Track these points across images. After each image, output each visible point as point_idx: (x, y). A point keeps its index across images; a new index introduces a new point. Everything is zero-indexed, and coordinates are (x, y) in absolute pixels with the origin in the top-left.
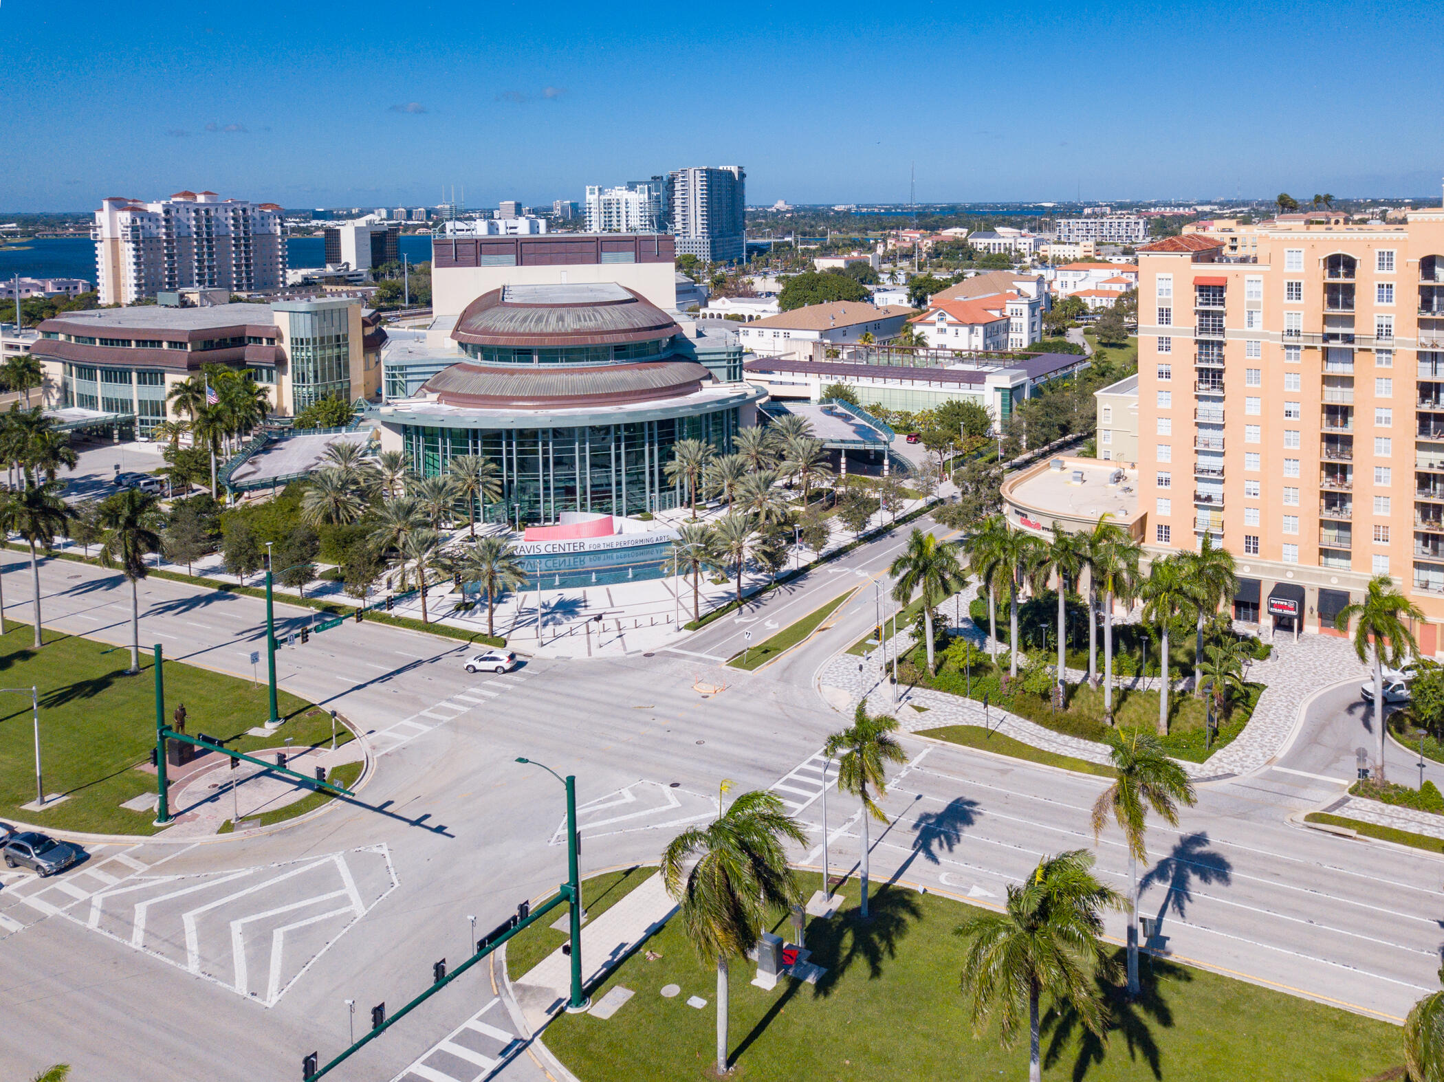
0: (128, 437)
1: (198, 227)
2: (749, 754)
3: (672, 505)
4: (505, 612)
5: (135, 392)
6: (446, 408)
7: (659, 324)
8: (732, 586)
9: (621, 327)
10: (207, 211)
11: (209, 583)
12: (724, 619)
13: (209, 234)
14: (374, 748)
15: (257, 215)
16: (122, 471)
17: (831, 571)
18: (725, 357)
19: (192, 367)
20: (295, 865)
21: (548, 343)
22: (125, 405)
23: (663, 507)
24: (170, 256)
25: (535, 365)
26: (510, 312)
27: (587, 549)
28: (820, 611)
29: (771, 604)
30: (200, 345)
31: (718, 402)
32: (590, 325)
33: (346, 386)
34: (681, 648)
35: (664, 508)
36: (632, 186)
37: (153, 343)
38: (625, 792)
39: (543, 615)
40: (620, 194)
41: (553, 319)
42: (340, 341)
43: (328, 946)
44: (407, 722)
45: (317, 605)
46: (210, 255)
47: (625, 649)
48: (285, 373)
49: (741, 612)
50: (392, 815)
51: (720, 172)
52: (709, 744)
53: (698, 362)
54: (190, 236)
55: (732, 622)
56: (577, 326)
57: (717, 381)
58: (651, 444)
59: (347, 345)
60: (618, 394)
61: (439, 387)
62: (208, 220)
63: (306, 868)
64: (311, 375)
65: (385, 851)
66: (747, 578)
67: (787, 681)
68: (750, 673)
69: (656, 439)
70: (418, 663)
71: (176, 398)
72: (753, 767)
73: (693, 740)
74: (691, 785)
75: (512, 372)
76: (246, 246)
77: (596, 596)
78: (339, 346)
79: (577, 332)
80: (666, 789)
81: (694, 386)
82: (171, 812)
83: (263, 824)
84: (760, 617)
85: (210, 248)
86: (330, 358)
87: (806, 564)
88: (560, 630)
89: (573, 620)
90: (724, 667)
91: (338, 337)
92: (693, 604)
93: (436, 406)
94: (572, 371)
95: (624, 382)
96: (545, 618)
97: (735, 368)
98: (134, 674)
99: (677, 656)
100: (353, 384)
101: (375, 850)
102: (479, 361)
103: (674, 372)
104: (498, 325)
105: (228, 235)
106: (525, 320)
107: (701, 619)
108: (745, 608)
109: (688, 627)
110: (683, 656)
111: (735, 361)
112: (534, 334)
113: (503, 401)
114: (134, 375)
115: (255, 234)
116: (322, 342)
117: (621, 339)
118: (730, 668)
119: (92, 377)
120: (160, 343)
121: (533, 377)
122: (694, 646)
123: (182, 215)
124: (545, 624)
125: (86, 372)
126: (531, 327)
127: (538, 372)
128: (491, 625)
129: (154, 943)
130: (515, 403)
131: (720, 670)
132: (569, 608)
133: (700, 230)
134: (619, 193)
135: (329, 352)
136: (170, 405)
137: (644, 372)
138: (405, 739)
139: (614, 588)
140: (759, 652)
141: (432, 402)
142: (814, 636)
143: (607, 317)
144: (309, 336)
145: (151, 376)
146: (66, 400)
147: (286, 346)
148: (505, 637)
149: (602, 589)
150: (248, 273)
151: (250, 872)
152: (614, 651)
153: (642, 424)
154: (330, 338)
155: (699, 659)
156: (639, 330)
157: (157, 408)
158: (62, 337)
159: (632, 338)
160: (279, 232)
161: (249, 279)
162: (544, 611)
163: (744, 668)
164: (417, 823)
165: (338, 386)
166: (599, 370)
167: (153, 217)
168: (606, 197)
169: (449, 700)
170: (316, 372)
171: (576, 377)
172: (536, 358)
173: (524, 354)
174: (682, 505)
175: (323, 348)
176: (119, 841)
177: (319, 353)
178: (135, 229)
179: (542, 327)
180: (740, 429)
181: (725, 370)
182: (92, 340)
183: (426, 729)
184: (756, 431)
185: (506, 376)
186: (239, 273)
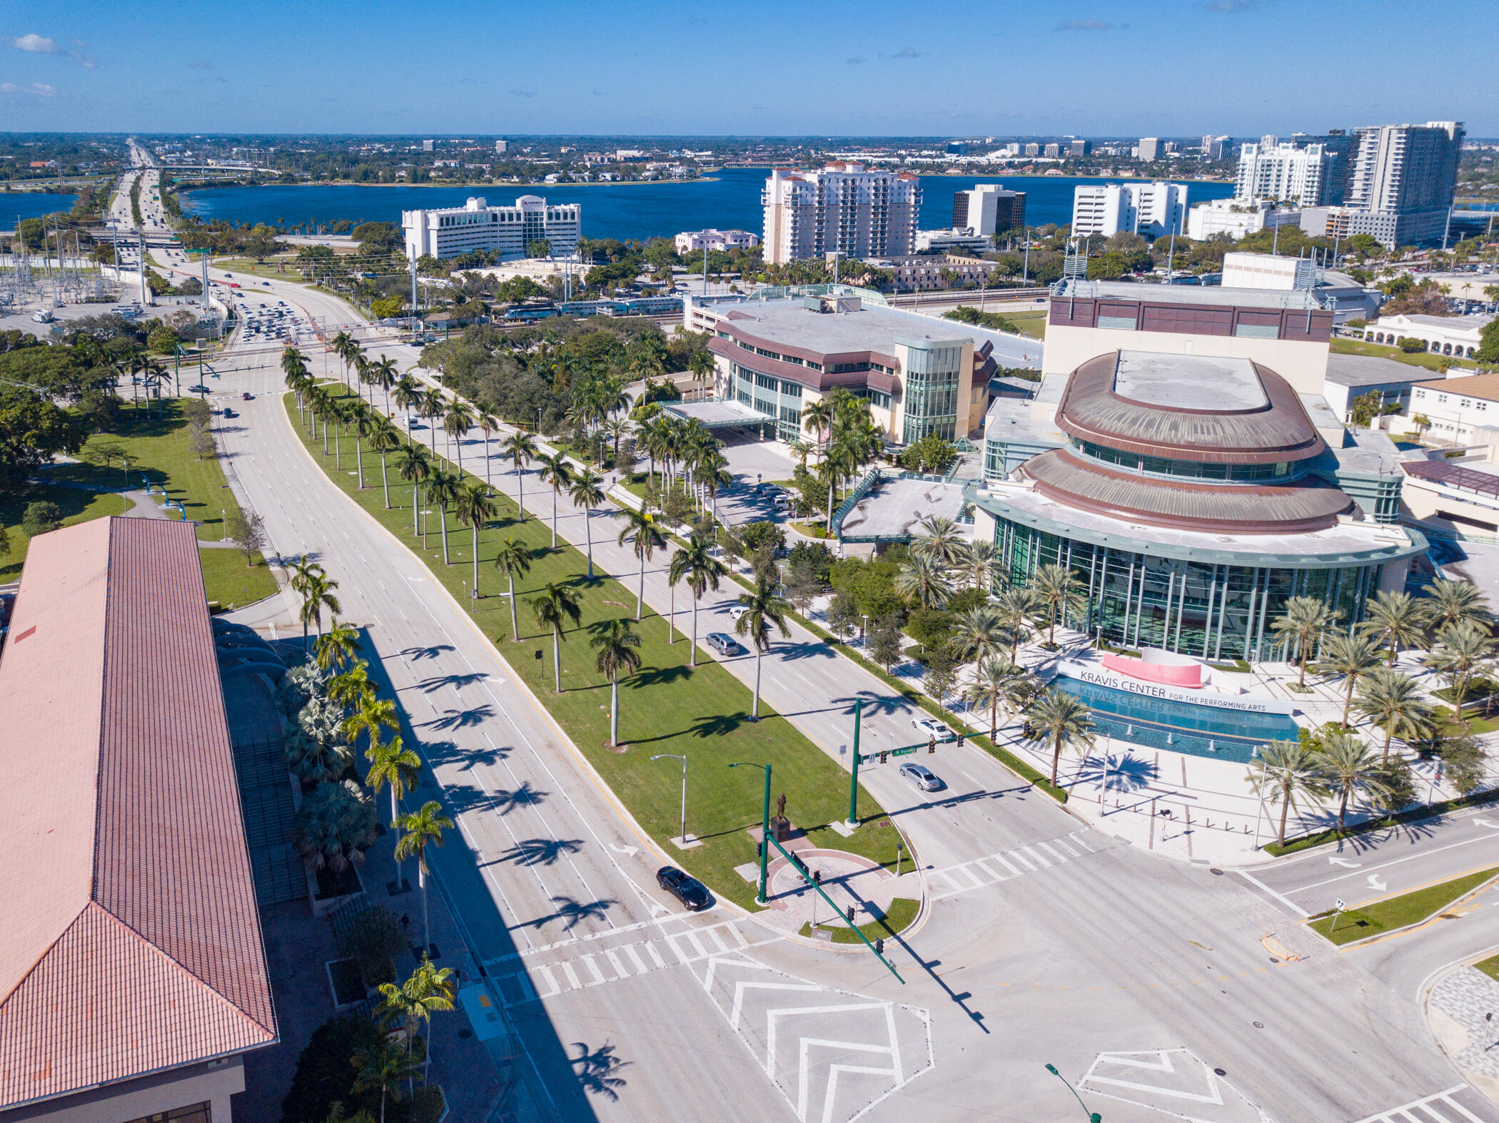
0: (770, 436)
1: (845, 196)
2: (1318, 1070)
3: (1276, 657)
4: (1072, 754)
5: (778, 398)
6: (1041, 499)
7: (1293, 443)
8: (1334, 805)
9: (1244, 445)
10: (853, 181)
11: (816, 630)
12: (1316, 852)
13: (853, 202)
14: (930, 888)
15: (895, 185)
16: (764, 481)
17: (1477, 822)
18: (1376, 486)
19: (824, 388)
20: (852, 999)
21: (1156, 452)
22: (770, 408)
23: (1264, 658)
24: (820, 222)
25: (1138, 471)
26: (1121, 408)
27: (1167, 697)
28: (1449, 885)
29: (1384, 849)
30: (832, 368)
31: (1356, 555)
32: (1208, 438)
33: (952, 420)
34: (1255, 875)
35: (1266, 659)
36: (1301, 144)
37: (795, 359)
38: (1164, 1055)
39: (1110, 773)
40: (1286, 153)
41: (1165, 427)
42: (951, 377)
43: (871, 1106)
44: (962, 867)
45: (900, 686)
46: (852, 222)
47: (1191, 854)
48: (899, 401)
49: (1341, 849)
50: (937, 978)
51: (1426, 132)
52: (1268, 1032)
53: (1339, 488)
54: (837, 204)
55: (1324, 860)
56: (1191, 438)
57: (1360, 518)
58: (1260, 590)
59: (957, 382)
60: (1230, 522)
61: (1036, 473)
62: (853, 189)
63: (860, 1007)
64: (922, 407)
65: (926, 1019)
66: (1358, 798)
67: (1384, 979)
68: (1336, 948)
69: (1267, 584)
70: (979, 795)
71: (808, 416)
72: (1318, 1089)
73: (1251, 1018)
74: (1237, 1080)
75: (1114, 475)
76: (883, 214)
77: (1169, 763)
78: (949, 383)
79: (1190, 446)
80: (1210, 1073)
81: (1327, 521)
82: (769, 894)
83: (834, 939)
84: (1365, 865)
85: (853, 216)
86: (940, 394)
87: (1443, 799)
88: (1126, 800)
89: (1140, 791)
90: (1304, 926)
91: (950, 374)
92: (1279, 816)
93: (1031, 494)
94: (1179, 486)
95: (1239, 508)
96: (1111, 778)
97: (1388, 500)
98: (755, 720)
99: (1249, 885)
100: (958, 419)
101: (919, 1014)
102: (1079, 453)
103: (1304, 501)
104: (1105, 422)
105: (868, 204)
106: (1134, 421)
107: (1286, 844)
108: (1347, 844)
109: (1269, 848)
110: (1256, 889)
111: (1389, 493)
112: (1142, 441)
113: (1099, 505)
114: (779, 384)
115: (892, 203)
116: (934, 378)
117: (1243, 459)
118: (1311, 931)
119: (749, 379)
120: (801, 361)
121: (1134, 485)
122: (1272, 878)
123: (833, 185)
124: (1109, 787)
125: (746, 374)
126: (1139, 431)
127: (1141, 481)
128: (1055, 771)
129: (746, 1030)
130: (1112, 511)
131: (1299, 928)
132: (1137, 772)
133: (1385, 203)
134: (1284, 152)
135: (940, 388)
136: (804, 420)
137: (1265, 498)
138: (959, 889)
139: (1191, 760)
140: (1353, 921)
141: (1028, 488)
142: (1433, 922)
143: (1229, 430)
144: (924, 372)
145: (793, 389)
146: (730, 394)
147: (903, 378)
148: (1067, 789)
149: (1176, 756)
150: (882, 240)
151: (819, 988)
152: (1175, 851)
153: (1252, 570)
154: (942, 375)
155: (1275, 902)
156: (1266, 449)
157: (794, 416)
158: (731, 338)
159: (1256, 459)
160: (913, 202)
161: (882, 246)
162: (1111, 768)
163: (1330, 937)
164: (958, 998)
165: (945, 420)
166: (1211, 489)
167: (809, 187)
168: (1266, 157)
169: (1003, 854)
170: (926, 405)
171: (1184, 494)
172: (1141, 464)
173: (1130, 459)
174: (1289, 659)
175: (935, 385)
176: (731, 908)
177: (931, 388)
178: (795, 197)
179: (1151, 434)
180: (1380, 593)
181: (1374, 501)
182: (752, 348)
183: (979, 884)
184: (1399, 599)
185: (1106, 478)
186: (875, 240)
